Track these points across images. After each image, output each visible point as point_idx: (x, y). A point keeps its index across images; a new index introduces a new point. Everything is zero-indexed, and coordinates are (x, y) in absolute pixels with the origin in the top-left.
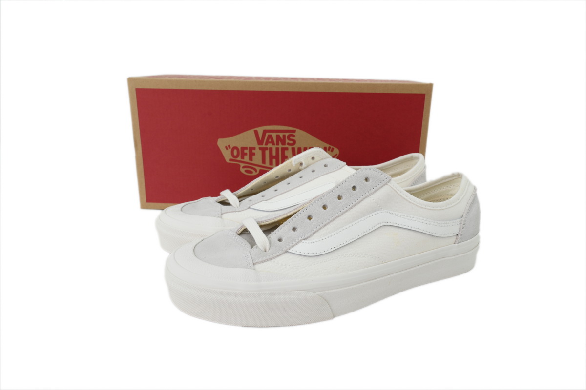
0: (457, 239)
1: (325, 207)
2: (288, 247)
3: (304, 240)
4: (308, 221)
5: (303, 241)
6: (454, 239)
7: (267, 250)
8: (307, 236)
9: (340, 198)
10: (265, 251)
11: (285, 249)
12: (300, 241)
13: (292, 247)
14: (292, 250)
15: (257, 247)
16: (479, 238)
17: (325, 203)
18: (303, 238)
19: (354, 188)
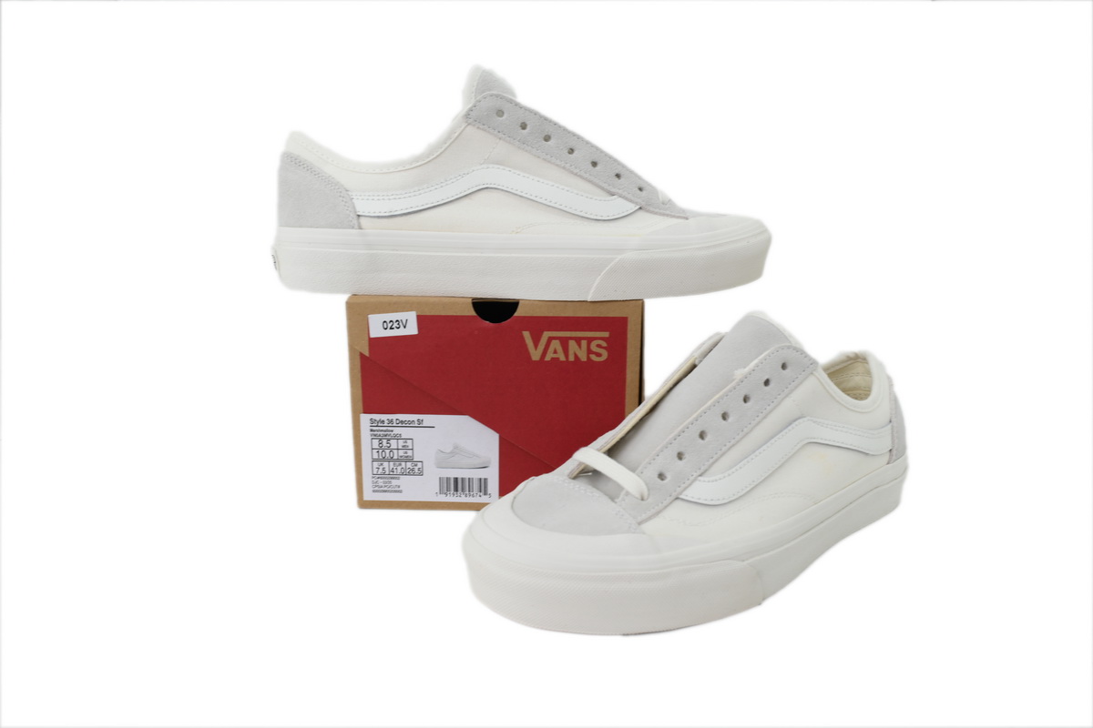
0: (891, 455)
1: (725, 417)
2: (679, 490)
3: (700, 475)
4: (700, 441)
5: (700, 478)
6: (886, 458)
7: (646, 497)
8: (703, 468)
9: (746, 400)
10: (642, 499)
11: (674, 495)
12: (695, 480)
13: (685, 489)
14: (688, 494)
15: (628, 494)
16: (906, 460)
17: (725, 410)
18: (699, 473)
19: (767, 383)
